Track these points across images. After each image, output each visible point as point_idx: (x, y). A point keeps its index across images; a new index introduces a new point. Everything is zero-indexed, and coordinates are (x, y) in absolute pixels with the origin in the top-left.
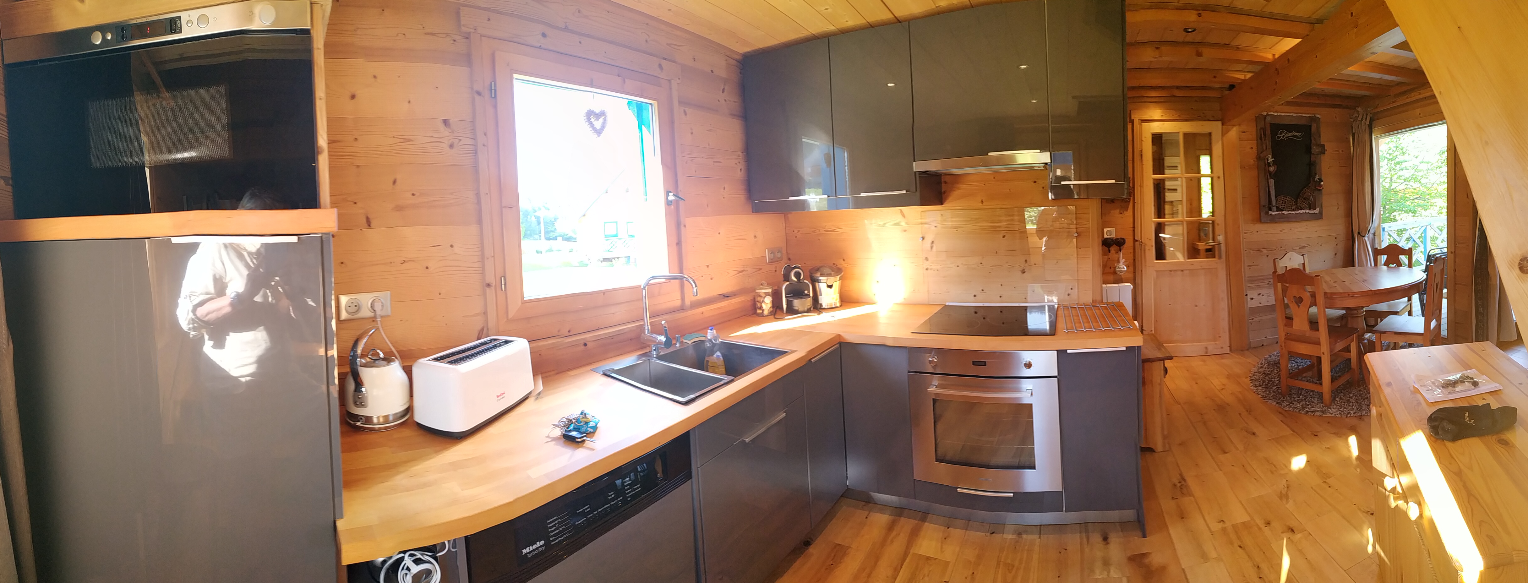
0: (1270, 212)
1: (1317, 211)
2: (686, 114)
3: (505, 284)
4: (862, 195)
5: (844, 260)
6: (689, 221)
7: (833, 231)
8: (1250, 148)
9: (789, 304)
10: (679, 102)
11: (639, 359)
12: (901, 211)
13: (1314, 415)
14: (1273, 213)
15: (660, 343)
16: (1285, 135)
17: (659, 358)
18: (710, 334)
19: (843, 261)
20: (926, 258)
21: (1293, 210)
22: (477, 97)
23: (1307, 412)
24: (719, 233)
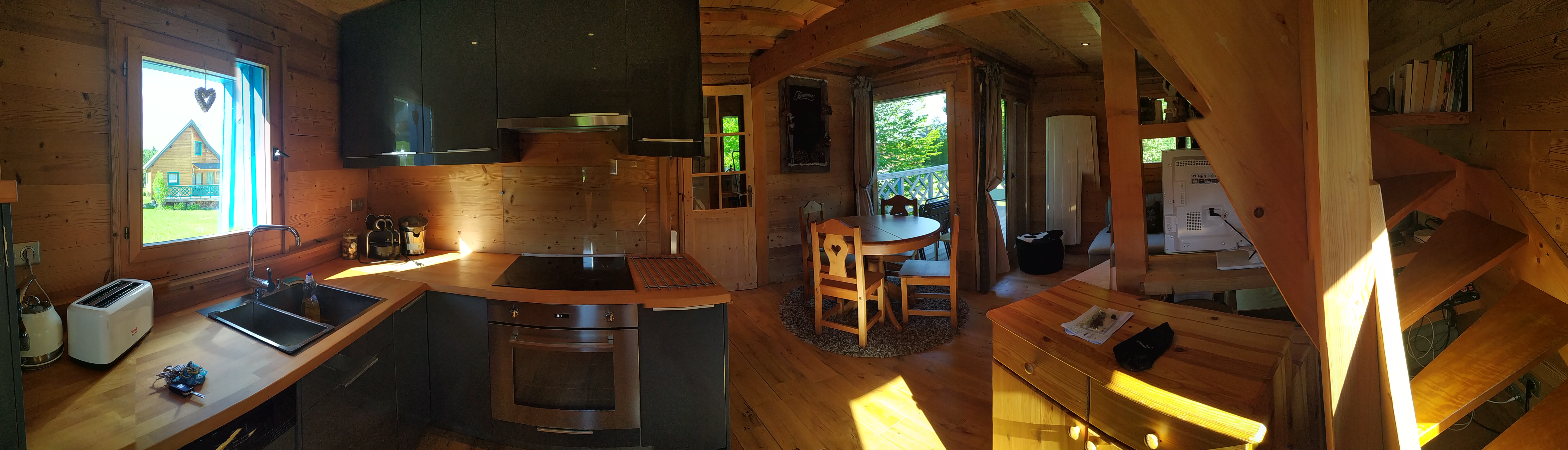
0: (790, 164)
1: (825, 164)
2: (292, 78)
3: (128, 234)
4: (449, 151)
5: (429, 211)
6: (290, 175)
7: (420, 184)
8: (774, 107)
9: (372, 249)
10: (288, 67)
11: (243, 301)
12: (483, 166)
13: (852, 356)
14: (792, 165)
15: (264, 286)
16: (800, 96)
17: (262, 300)
18: (308, 280)
19: (427, 211)
20: (507, 211)
21: (808, 163)
22: (112, 74)
23: (845, 353)
24: (316, 186)
